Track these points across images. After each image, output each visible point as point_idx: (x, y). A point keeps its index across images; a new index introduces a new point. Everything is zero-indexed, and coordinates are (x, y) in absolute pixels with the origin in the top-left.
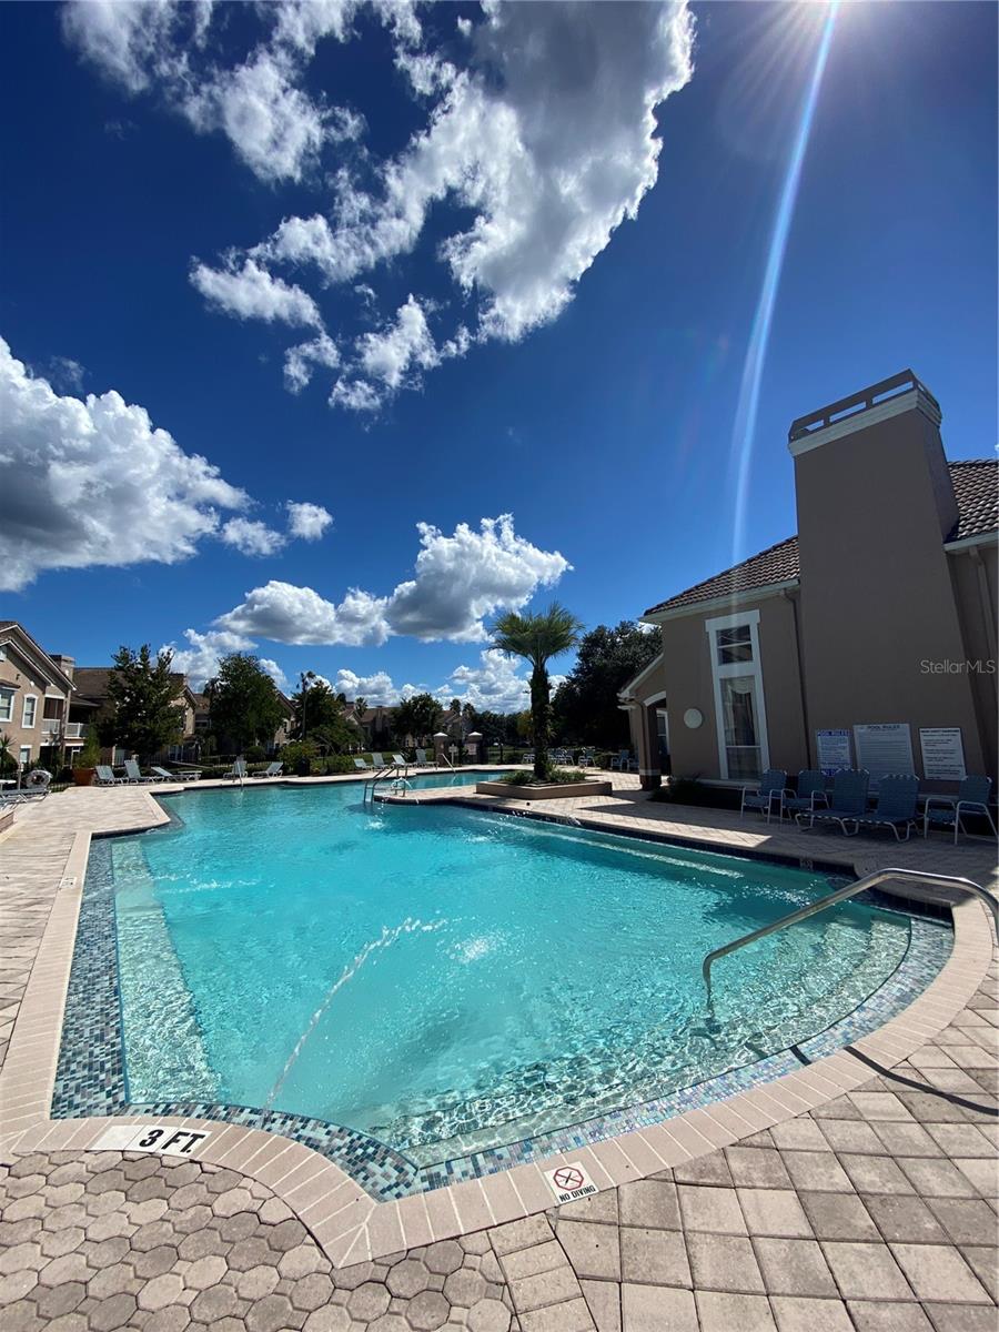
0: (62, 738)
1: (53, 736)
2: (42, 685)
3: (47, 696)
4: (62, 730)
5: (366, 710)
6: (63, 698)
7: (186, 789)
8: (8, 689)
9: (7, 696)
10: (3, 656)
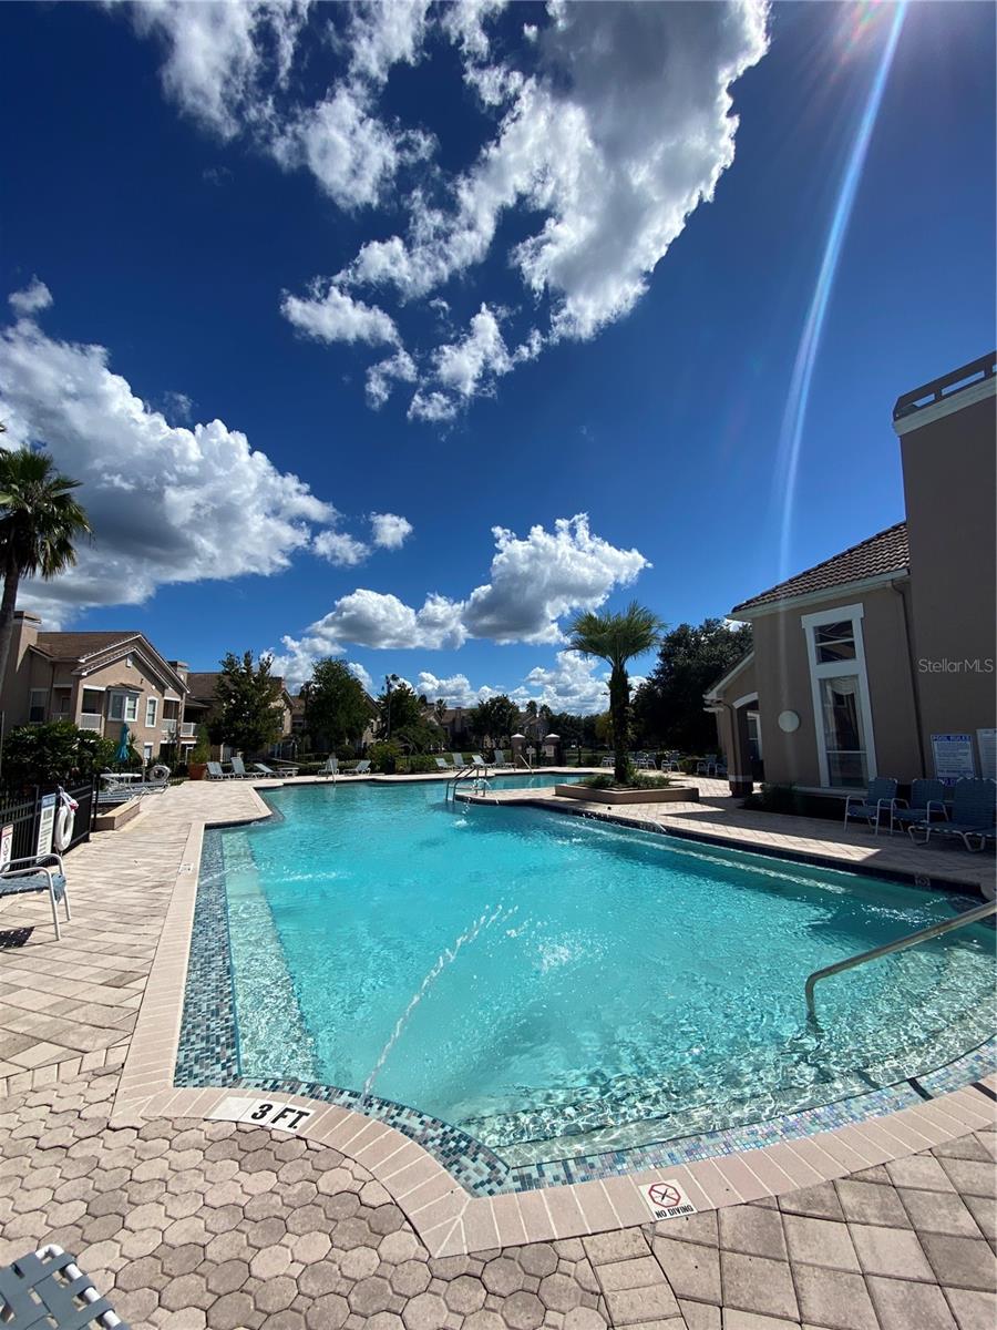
0: (178, 736)
1: (171, 735)
2: (162, 688)
3: (166, 698)
4: (178, 730)
5: (445, 710)
6: (179, 700)
7: (285, 785)
8: (132, 691)
9: (134, 698)
10: (130, 663)
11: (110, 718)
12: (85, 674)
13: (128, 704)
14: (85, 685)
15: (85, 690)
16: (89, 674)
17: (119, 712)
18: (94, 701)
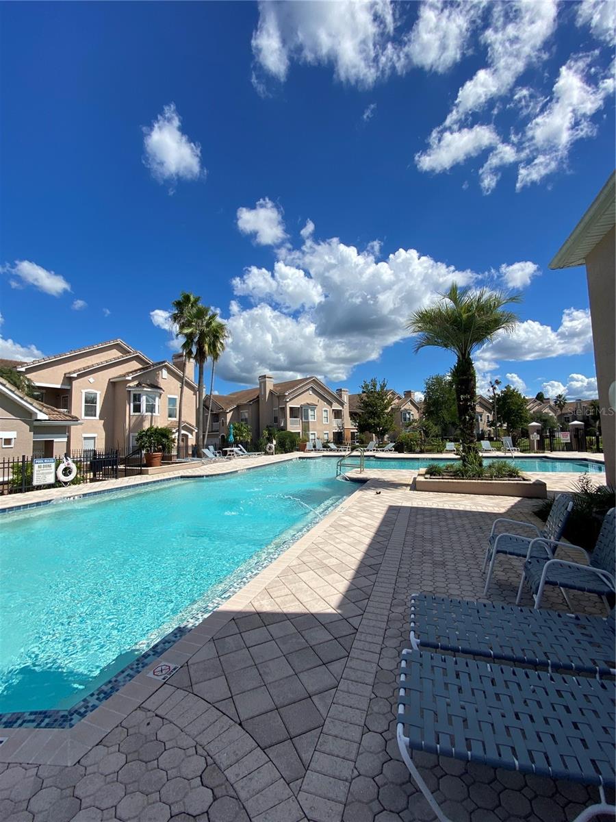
0: (343, 428)
1: (339, 427)
2: (330, 404)
3: (333, 408)
4: (343, 424)
5: (565, 403)
6: (341, 409)
8: (313, 407)
9: (313, 410)
10: (311, 392)
11: (304, 420)
12: (288, 400)
13: (310, 413)
14: (289, 405)
15: (290, 408)
16: (290, 400)
17: (307, 417)
18: (295, 413)
